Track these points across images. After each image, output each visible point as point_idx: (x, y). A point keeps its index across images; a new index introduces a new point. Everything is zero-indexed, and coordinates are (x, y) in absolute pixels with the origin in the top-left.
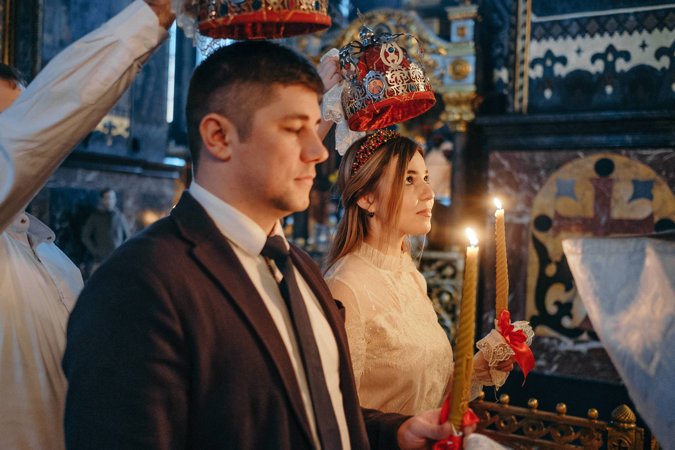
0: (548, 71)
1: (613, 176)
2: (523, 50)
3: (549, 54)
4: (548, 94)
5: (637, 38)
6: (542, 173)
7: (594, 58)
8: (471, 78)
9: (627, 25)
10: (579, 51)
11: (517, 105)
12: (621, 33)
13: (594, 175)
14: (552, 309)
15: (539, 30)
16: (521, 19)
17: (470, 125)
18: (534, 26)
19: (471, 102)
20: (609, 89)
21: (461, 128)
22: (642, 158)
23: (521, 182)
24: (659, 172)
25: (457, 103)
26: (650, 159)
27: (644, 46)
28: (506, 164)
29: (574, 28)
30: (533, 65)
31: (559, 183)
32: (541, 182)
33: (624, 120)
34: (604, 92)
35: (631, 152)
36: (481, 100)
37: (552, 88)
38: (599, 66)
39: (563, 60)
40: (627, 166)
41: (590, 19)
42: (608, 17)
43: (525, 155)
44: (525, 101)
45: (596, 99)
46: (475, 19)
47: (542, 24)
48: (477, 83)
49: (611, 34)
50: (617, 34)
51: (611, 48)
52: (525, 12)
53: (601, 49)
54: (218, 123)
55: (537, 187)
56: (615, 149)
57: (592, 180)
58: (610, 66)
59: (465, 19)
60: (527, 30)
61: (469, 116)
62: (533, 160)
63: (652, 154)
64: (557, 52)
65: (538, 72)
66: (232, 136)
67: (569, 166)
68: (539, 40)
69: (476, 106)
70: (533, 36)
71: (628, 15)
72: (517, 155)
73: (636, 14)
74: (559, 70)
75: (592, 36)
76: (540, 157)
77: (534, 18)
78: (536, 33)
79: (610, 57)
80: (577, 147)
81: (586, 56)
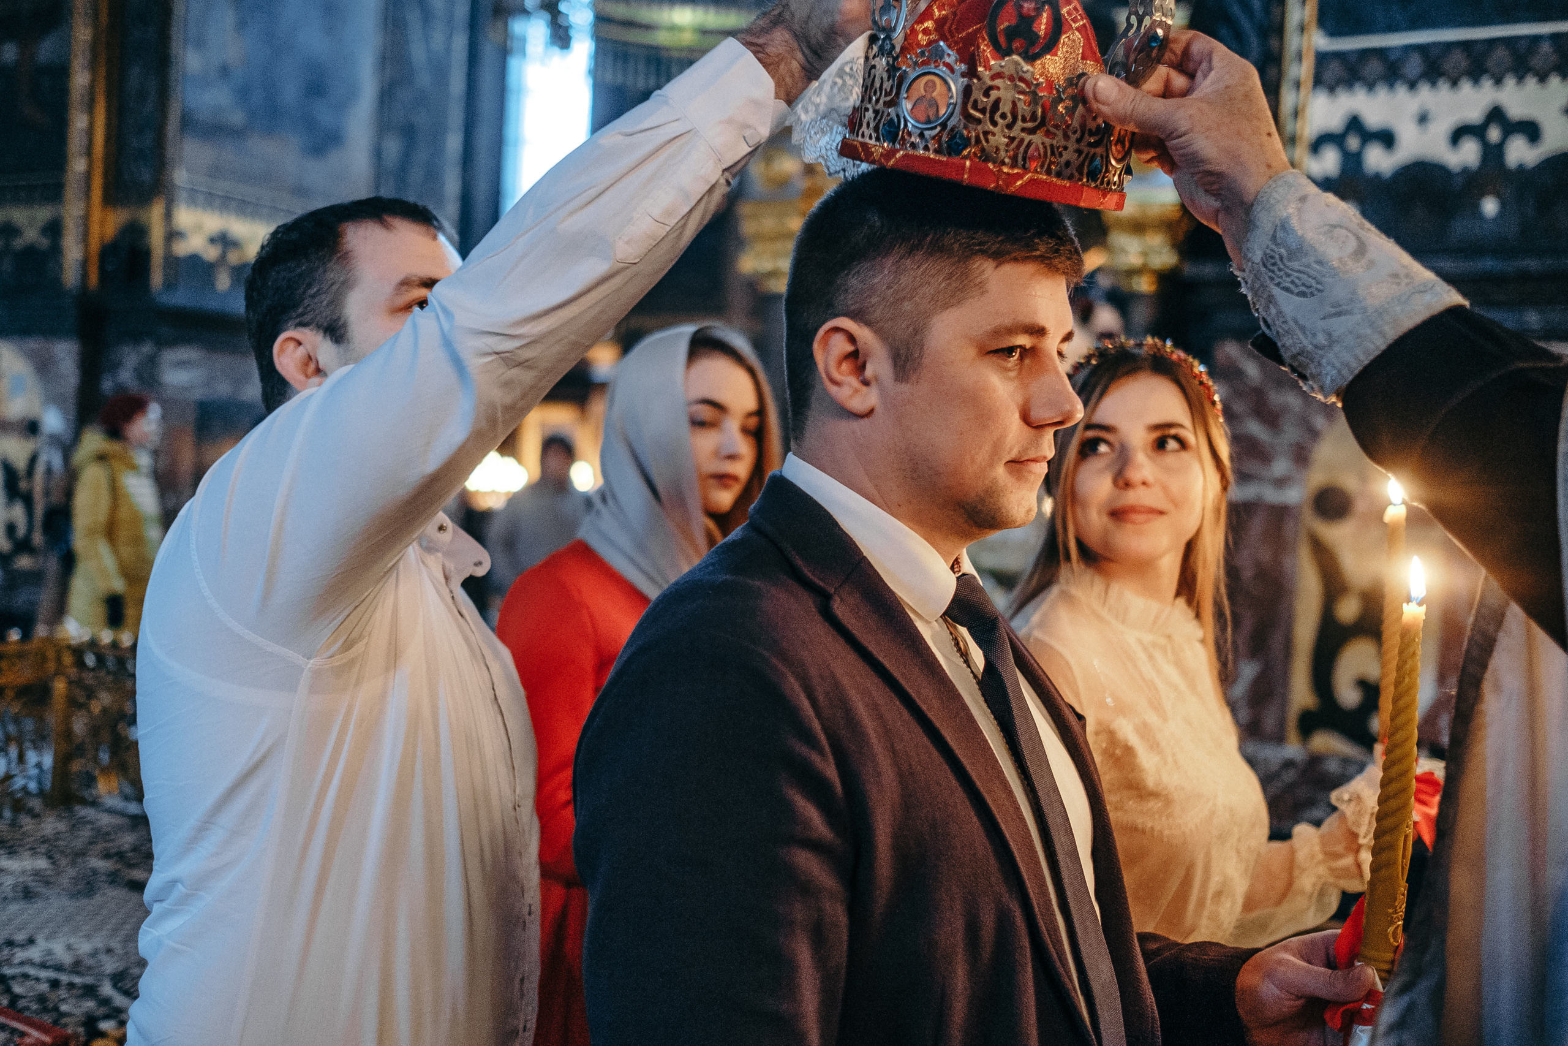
0: (1352, 161)
2: (1296, 114)
3: (1355, 124)
5: (1557, 91)
7: (1458, 135)
9: (1536, 62)
10: (1423, 119)
12: (1520, 79)
14: (1348, 696)
15: (1334, 69)
16: (1293, 42)
17: (1167, 279)
18: (1322, 59)
19: (1167, 226)
20: (1490, 206)
21: (1145, 285)
23: (1285, 409)
25: (1138, 227)
28: (1251, 368)
29: (1414, 66)
30: (1316, 146)
33: (1524, 277)
34: (1478, 213)
38: (1469, 153)
39: (1387, 139)
41: (1449, 46)
42: (1492, 42)
45: (1460, 228)
47: (1340, 56)
49: (1498, 81)
50: (1510, 82)
51: (1496, 114)
52: (1302, 29)
53: (1473, 113)
54: (852, 339)
55: (1321, 422)
58: (1493, 154)
60: (1304, 70)
61: (1164, 257)
64: (1374, 119)
65: (1329, 162)
66: (879, 365)
68: (1332, 90)
69: (1180, 236)
70: (1318, 81)
71: (1536, 39)
73: (1555, 37)
74: (1377, 160)
75: (1454, 83)
77: (1320, 41)
78: (1328, 76)
79: (1494, 134)
81: (1442, 128)
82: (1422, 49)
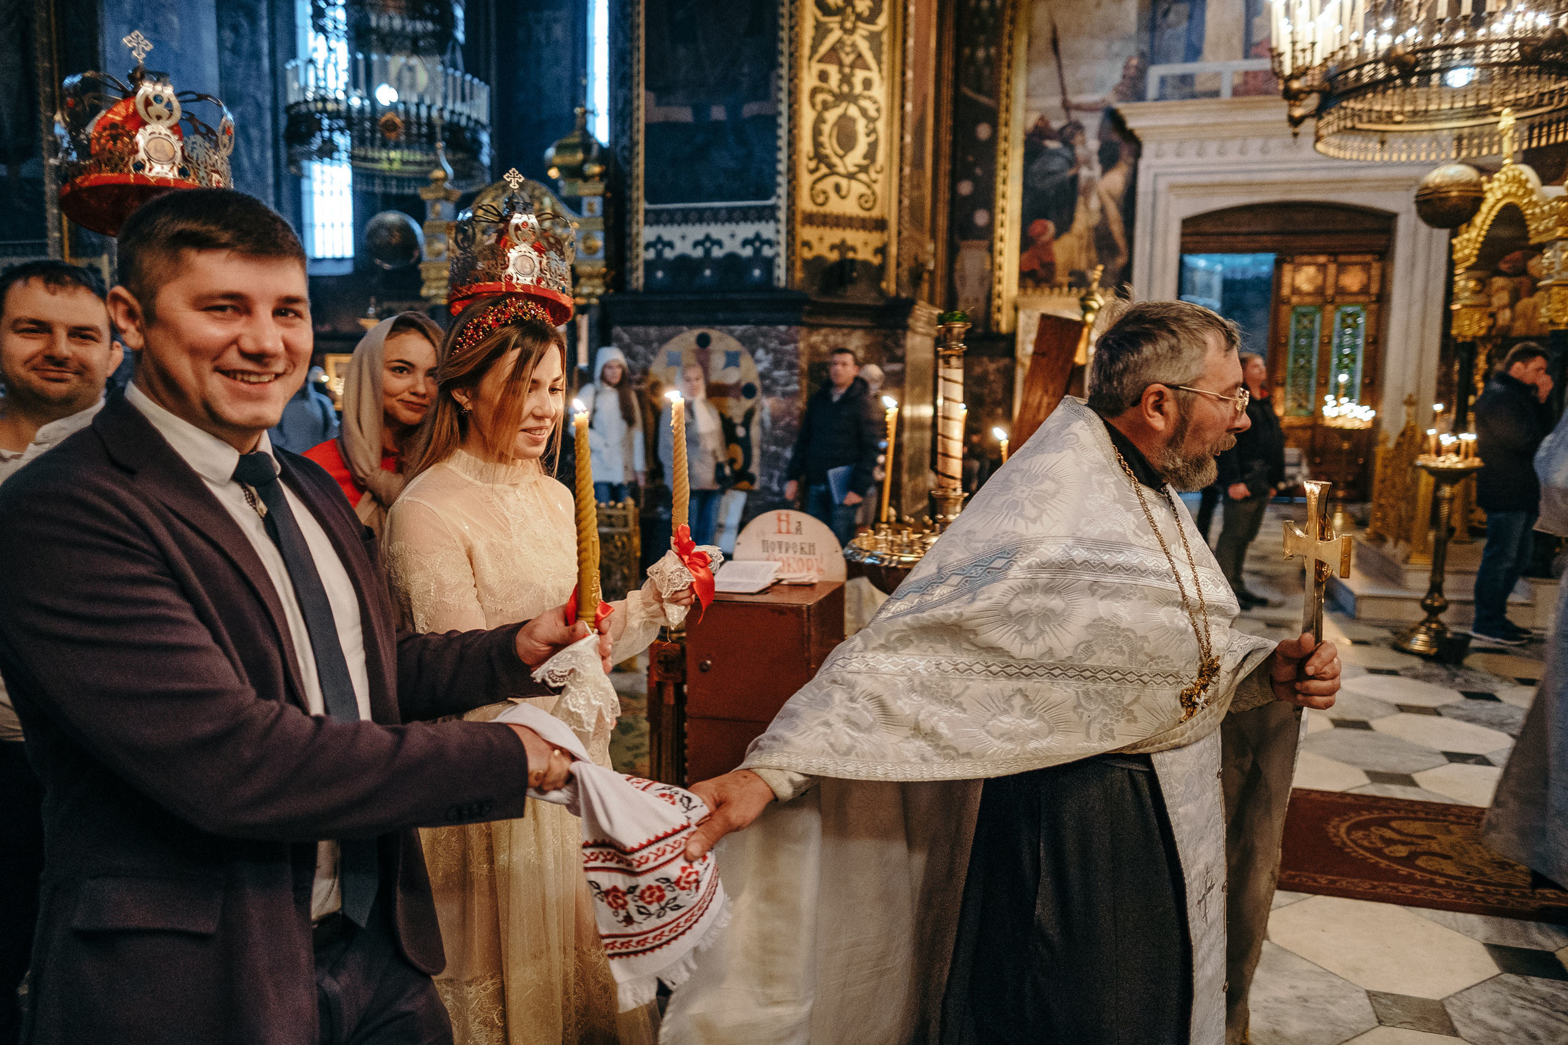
0: (659, 254)
1: (711, 347)
2: (638, 234)
3: (659, 239)
4: (660, 274)
5: (729, 228)
6: (655, 345)
7: (696, 244)
8: (600, 254)
9: (720, 217)
10: (683, 237)
11: (634, 285)
12: (716, 224)
13: (695, 347)
15: (651, 216)
16: (636, 205)
17: (599, 297)
18: (647, 212)
19: (604, 276)
20: (708, 272)
22: (731, 333)
23: (638, 354)
24: (743, 344)
25: (590, 277)
26: (737, 333)
27: (733, 236)
28: (626, 337)
29: (678, 216)
30: (646, 248)
31: (669, 355)
32: (654, 354)
33: (718, 301)
34: (703, 276)
35: (724, 328)
36: (613, 273)
37: (663, 270)
38: (699, 252)
39: (670, 245)
40: (721, 339)
41: (692, 209)
42: (707, 209)
43: (640, 330)
44: (641, 281)
45: (697, 281)
46: (603, 196)
47: (654, 211)
48: (607, 258)
49: (708, 224)
50: (712, 225)
51: (708, 237)
52: (639, 200)
53: (700, 236)
55: (651, 357)
56: (712, 323)
57: (694, 351)
58: (708, 252)
59: (595, 195)
60: (641, 217)
61: (600, 291)
62: (647, 334)
63: (739, 329)
64: (666, 237)
65: (651, 254)
67: (676, 340)
68: (651, 225)
69: (608, 278)
70: (646, 223)
71: (719, 209)
72: (635, 329)
73: (727, 208)
74: (668, 254)
75: (694, 224)
76: (653, 331)
77: (646, 205)
78: (649, 219)
79: (708, 245)
80: (682, 323)
81: (689, 242)
82: (682, 210)
